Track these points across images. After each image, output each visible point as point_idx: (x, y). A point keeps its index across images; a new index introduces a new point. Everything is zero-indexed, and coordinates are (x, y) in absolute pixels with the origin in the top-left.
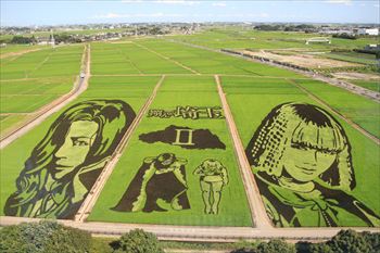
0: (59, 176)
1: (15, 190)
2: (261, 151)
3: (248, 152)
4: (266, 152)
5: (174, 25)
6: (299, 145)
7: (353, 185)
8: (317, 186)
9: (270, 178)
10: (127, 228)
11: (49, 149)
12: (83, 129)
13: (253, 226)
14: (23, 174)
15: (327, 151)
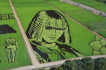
2: (33, 32)
3: (27, 33)
4: (35, 32)
6: (49, 28)
7: (70, 42)
8: (57, 44)
9: (37, 43)
13: (31, 64)
15: (60, 29)
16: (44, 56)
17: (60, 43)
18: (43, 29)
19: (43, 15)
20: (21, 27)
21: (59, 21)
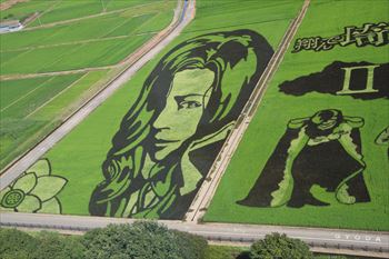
0: (160, 156)
1: (101, 179)
10: (260, 232)
11: (145, 117)
12: (192, 82)
14: (111, 156)
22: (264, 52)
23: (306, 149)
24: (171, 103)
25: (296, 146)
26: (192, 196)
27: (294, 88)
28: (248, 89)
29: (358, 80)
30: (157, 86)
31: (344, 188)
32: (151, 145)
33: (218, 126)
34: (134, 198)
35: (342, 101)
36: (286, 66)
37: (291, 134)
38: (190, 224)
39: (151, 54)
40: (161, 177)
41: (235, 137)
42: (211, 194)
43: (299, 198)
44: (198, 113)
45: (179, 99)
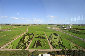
0: (24, 43)
1: (18, 45)
2: (50, 39)
3: (49, 39)
4: (51, 39)
5: (38, 24)
6: (55, 38)
7: (62, 43)
8: (58, 44)
9: (52, 43)
10: (34, 50)
11: (23, 39)
12: (27, 37)
13: (50, 49)
14: (19, 43)
15: (58, 39)
16: (54, 47)
17: (59, 43)
18: (53, 39)
19: (53, 34)
20: (47, 37)
21: (58, 37)
22: (33, 35)
23: (37, 43)
24: (25, 38)
25: (36, 42)
26: (27, 47)
27: (36, 38)
28: (32, 38)
29: (40, 38)
30: (24, 37)
31: (40, 46)
32: (23, 42)
33: (30, 40)
34: (21, 47)
35: (39, 39)
36: (35, 36)
37: (36, 41)
38: (27, 49)
39: (24, 34)
40: (24, 45)
41: (31, 41)
42: (29, 47)
43: (37, 47)
44: (28, 39)
45: (26, 38)
